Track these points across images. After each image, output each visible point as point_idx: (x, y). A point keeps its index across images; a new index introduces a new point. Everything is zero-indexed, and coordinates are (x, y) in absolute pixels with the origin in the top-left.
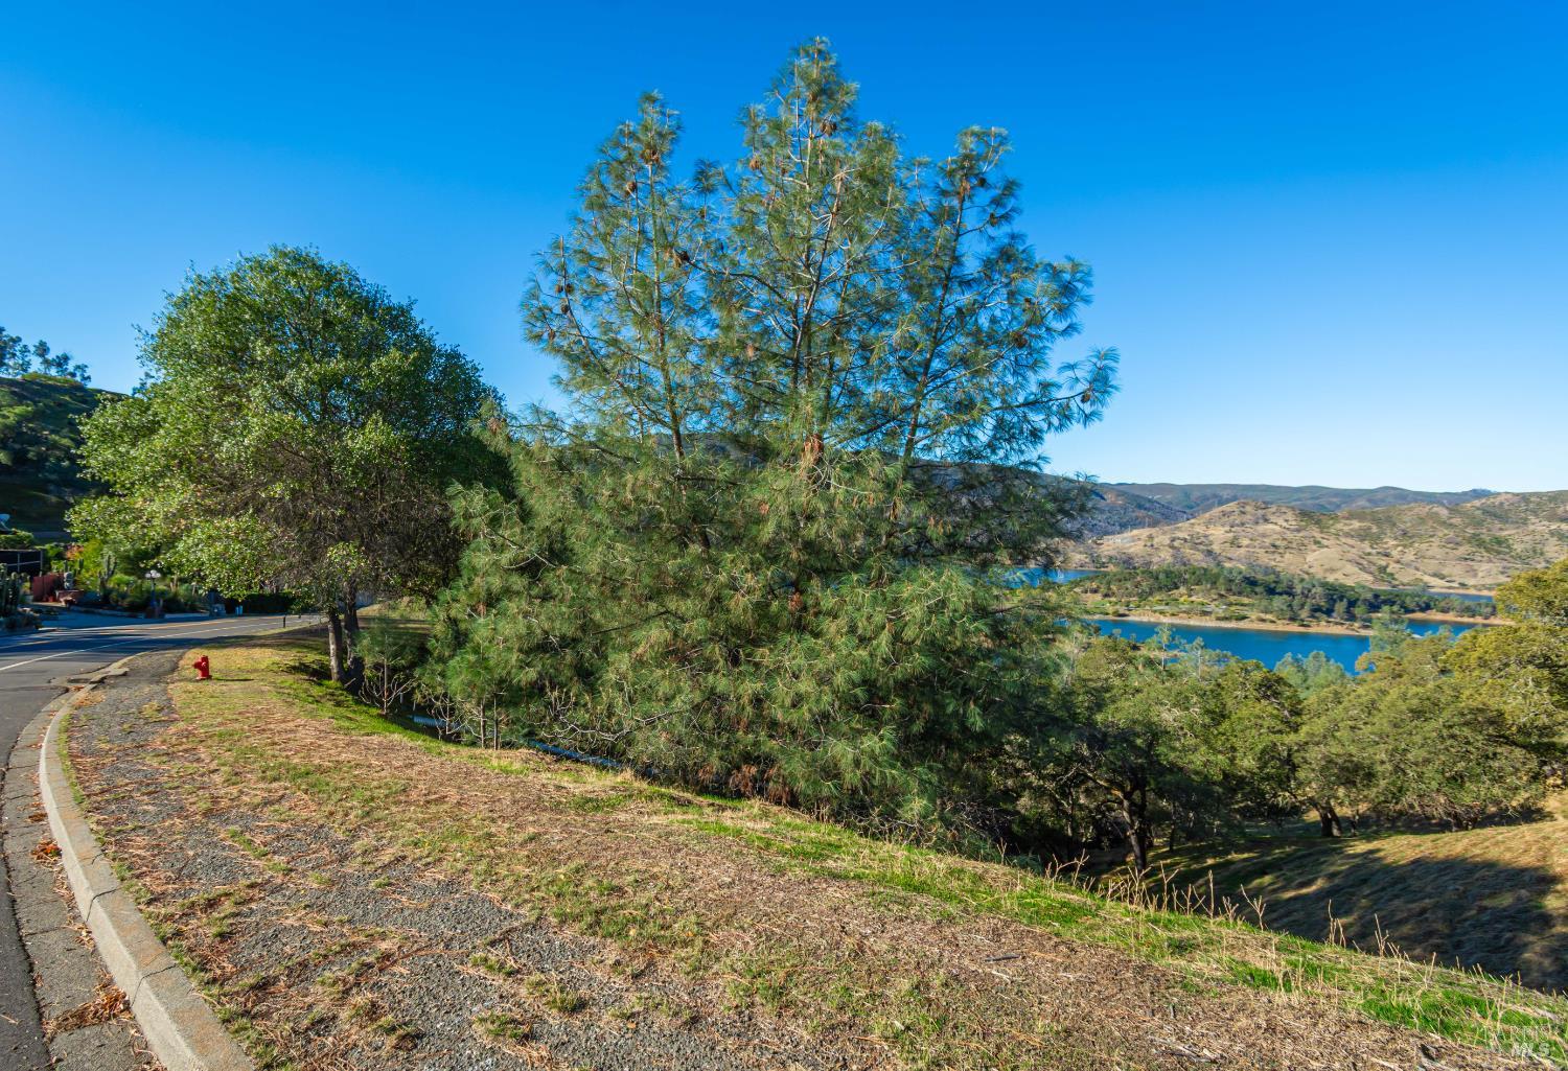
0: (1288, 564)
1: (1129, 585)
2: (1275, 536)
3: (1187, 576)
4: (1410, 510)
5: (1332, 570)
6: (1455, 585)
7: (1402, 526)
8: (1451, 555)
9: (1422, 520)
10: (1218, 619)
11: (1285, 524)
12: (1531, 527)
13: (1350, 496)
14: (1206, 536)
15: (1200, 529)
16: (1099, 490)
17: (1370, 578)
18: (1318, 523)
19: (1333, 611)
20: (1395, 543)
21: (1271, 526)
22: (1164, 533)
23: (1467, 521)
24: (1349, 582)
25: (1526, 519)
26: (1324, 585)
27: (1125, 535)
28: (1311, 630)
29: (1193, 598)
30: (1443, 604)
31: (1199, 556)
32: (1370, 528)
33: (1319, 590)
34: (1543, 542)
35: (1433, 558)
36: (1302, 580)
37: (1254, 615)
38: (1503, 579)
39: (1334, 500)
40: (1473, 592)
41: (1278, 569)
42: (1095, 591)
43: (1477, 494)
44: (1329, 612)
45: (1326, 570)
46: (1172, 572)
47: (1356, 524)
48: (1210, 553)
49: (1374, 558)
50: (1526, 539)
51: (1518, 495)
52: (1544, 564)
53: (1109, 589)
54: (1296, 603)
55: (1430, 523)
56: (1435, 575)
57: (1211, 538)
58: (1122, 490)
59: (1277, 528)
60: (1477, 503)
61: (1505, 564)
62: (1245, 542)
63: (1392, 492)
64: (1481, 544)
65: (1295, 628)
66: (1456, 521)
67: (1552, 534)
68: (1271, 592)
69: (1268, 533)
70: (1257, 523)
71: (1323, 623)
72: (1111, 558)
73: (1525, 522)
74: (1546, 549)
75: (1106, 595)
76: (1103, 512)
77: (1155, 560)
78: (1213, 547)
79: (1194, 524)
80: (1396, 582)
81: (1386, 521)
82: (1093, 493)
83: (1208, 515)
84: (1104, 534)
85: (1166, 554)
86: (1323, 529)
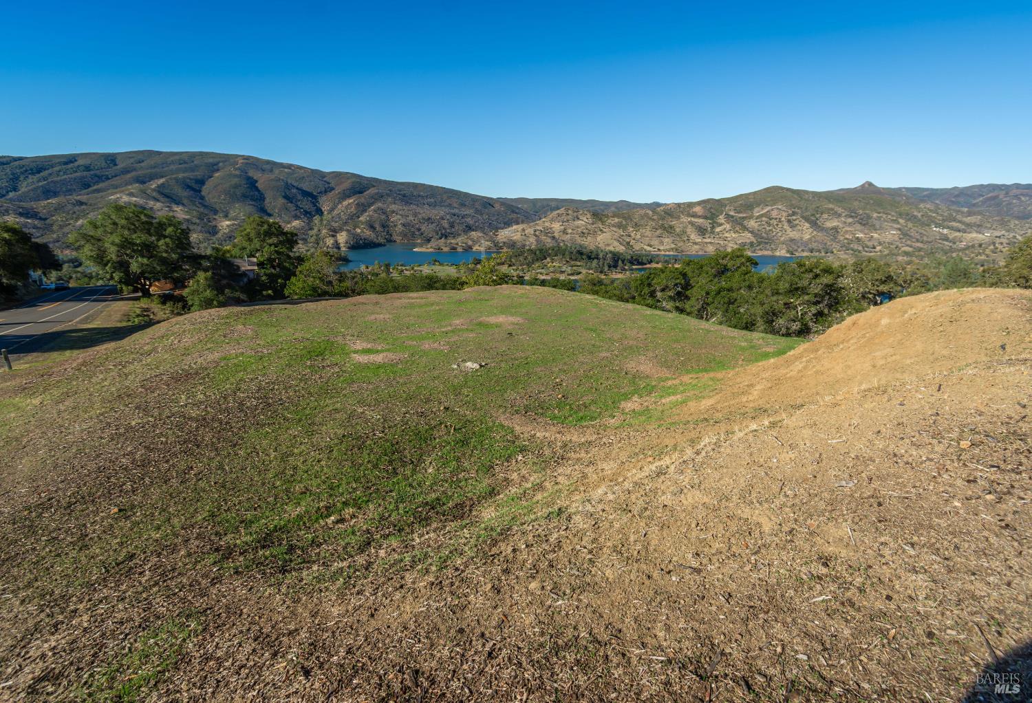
0: (589, 243)
1: (521, 258)
2: (583, 228)
3: (550, 252)
4: (638, 212)
5: (608, 245)
6: (658, 250)
7: (635, 221)
8: (654, 235)
9: (642, 217)
10: (568, 275)
11: (587, 221)
12: (682, 220)
13: (607, 206)
14: (551, 229)
15: (547, 224)
16: (491, 202)
17: (624, 248)
18: (600, 219)
19: (617, 266)
20: (632, 229)
21: (580, 222)
22: (530, 227)
23: (659, 218)
24: (617, 250)
25: (679, 216)
26: (611, 252)
27: (510, 229)
29: (554, 264)
30: (657, 260)
31: (549, 240)
32: (622, 222)
33: (609, 255)
34: (685, 227)
35: (647, 237)
36: (601, 251)
37: (584, 271)
38: (673, 246)
39: (602, 207)
40: (663, 253)
41: (585, 245)
43: (660, 204)
44: (615, 266)
45: (605, 245)
46: (542, 250)
47: (616, 220)
48: (554, 238)
49: (625, 238)
50: (680, 225)
51: (676, 204)
52: (686, 238)
53: (511, 261)
54: (601, 263)
55: (645, 219)
56: (651, 246)
57: (553, 229)
58: (504, 202)
60: (661, 209)
61: (673, 238)
62: (570, 231)
63: (625, 203)
64: (665, 229)
66: (655, 217)
67: (690, 222)
68: (589, 258)
69: (579, 225)
70: (574, 220)
71: (614, 273)
72: (504, 243)
73: (678, 218)
74: (687, 230)
75: (510, 266)
76: (494, 215)
77: (527, 243)
78: (555, 234)
79: (544, 222)
80: (634, 250)
81: (628, 218)
82: (488, 203)
83: (551, 216)
84: (497, 229)
85: (532, 240)
86: (603, 223)
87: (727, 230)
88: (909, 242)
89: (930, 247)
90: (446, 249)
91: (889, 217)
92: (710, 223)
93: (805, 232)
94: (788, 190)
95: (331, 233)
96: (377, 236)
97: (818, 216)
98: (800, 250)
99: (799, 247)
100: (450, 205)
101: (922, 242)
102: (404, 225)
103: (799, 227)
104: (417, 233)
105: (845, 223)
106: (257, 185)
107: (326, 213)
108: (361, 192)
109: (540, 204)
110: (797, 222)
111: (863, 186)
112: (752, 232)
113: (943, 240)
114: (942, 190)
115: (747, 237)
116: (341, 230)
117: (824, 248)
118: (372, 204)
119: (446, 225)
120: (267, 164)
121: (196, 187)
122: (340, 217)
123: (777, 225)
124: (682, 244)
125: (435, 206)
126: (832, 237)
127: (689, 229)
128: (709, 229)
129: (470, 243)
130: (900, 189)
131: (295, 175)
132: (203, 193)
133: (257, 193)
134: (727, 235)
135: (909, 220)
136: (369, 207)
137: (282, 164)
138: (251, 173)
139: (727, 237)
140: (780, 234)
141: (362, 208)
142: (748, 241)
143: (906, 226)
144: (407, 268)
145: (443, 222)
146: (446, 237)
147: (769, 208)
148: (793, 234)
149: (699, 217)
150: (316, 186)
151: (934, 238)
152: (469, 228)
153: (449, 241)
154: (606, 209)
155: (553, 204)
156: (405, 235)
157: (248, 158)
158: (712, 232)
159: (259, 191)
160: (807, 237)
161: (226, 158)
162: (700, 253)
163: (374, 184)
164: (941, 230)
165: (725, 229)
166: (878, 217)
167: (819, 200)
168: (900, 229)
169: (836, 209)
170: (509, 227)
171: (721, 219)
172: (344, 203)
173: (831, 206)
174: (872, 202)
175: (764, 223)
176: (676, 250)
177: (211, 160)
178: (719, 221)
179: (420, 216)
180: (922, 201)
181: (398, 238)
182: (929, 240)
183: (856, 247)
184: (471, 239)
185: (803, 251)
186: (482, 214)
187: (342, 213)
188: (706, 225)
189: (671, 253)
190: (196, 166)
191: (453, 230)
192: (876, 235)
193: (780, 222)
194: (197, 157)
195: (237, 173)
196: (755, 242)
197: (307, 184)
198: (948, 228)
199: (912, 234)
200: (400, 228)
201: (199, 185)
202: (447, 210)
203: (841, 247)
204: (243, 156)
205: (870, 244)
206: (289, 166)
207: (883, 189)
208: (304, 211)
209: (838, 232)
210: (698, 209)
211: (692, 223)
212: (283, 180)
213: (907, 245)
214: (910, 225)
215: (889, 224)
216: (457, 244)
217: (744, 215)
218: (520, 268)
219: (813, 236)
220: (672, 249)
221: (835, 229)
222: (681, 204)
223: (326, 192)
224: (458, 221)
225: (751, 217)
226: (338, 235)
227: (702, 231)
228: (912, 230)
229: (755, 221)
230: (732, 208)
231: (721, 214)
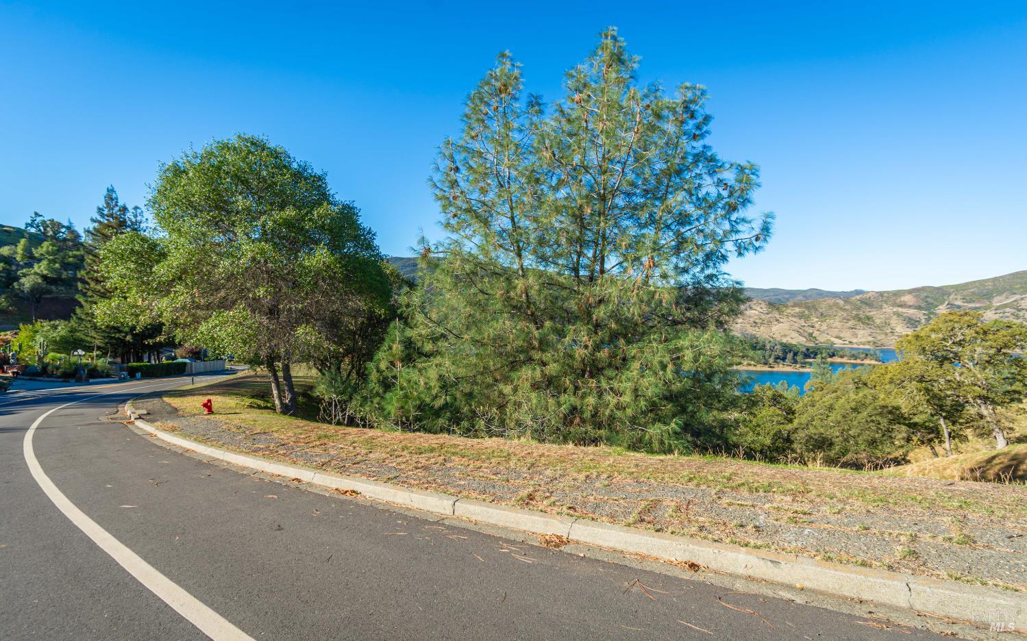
0: (762, 333)
2: (755, 317)
4: (825, 301)
5: (785, 336)
6: (847, 342)
7: (820, 310)
8: (845, 326)
9: (830, 307)
11: (761, 310)
12: (884, 310)
13: (794, 294)
17: (805, 340)
18: (778, 309)
19: (786, 359)
20: (817, 320)
21: (753, 311)
23: (853, 307)
24: (794, 342)
25: (882, 306)
26: (781, 344)
28: (774, 370)
30: (841, 353)
32: (804, 312)
33: (778, 347)
34: (889, 318)
35: (836, 328)
36: (770, 342)
37: (745, 362)
38: (870, 339)
39: (786, 296)
40: (856, 346)
41: (757, 336)
43: (858, 292)
44: (784, 359)
45: (782, 336)
47: (797, 310)
49: (806, 329)
50: (883, 316)
51: (877, 293)
52: (890, 330)
54: (767, 354)
55: (835, 308)
56: (837, 337)
59: (757, 312)
60: (858, 297)
61: (871, 330)
63: (815, 291)
64: (860, 320)
65: (766, 368)
66: (848, 307)
67: (894, 313)
69: (753, 315)
70: (746, 310)
71: (781, 366)
73: (881, 307)
74: (891, 322)
80: (818, 342)
81: (812, 308)
86: (781, 312)
92: (924, 314)
124: (883, 336)
127: (894, 321)
128: (923, 321)
147: (1018, 297)
149: (910, 307)
171: (941, 309)
176: (873, 343)
178: (938, 311)
188: (919, 316)
189: (867, 347)
210: (908, 299)
211: (898, 315)
217: (978, 305)
220: (869, 342)
222: (884, 292)
225: (986, 309)
227: (912, 323)
229: (994, 312)
230: (959, 297)
231: (942, 303)
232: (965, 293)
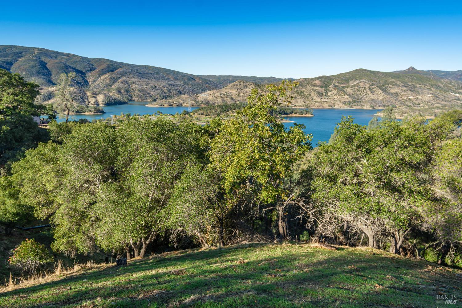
1: (214, 111)
3: (231, 107)
11: (252, 88)
12: (308, 88)
13: (263, 80)
14: (230, 93)
15: (228, 90)
16: (193, 77)
18: (260, 88)
21: (248, 89)
22: (218, 92)
27: (205, 93)
29: (234, 114)
30: (295, 111)
31: (229, 100)
34: (310, 93)
38: (304, 103)
39: (260, 81)
40: (298, 107)
42: (203, 114)
46: (226, 106)
48: (232, 98)
50: (308, 91)
51: (304, 79)
52: (311, 99)
53: (207, 113)
57: (232, 93)
58: (201, 77)
61: (303, 99)
62: (242, 94)
63: (273, 78)
64: (298, 93)
67: (313, 90)
69: (248, 91)
70: (244, 88)
72: (202, 102)
73: (306, 87)
74: (312, 94)
75: (206, 115)
76: (195, 85)
77: (216, 102)
78: (233, 96)
79: (226, 89)
82: (191, 78)
83: (230, 86)
84: (197, 93)
85: (219, 100)
87: (335, 94)
88: (438, 101)
89: (450, 104)
90: (166, 105)
91: (426, 87)
92: (324, 90)
93: (380, 95)
94: (368, 71)
95: (93, 96)
96: (123, 97)
97: (386, 86)
98: (377, 106)
99: (377, 104)
100: (168, 79)
101: (446, 101)
102: (139, 91)
103: (376, 93)
104: (148, 96)
105: (402, 90)
106: (46, 66)
107: (90, 83)
108: (112, 71)
109: (222, 79)
110: (375, 89)
111: (409, 69)
112: (349, 95)
113: (457, 100)
114: (451, 72)
115: (347, 98)
116: (100, 93)
117: (391, 105)
118: (119, 78)
119: (166, 91)
120: (53, 53)
121: (7, 67)
122: (99, 86)
123: (364, 91)
124: (309, 102)
125: (159, 79)
126: (395, 98)
127: (313, 94)
128: (324, 93)
129: (181, 102)
130: (429, 71)
131: (71, 60)
132: (11, 71)
133: (46, 71)
134: (335, 97)
135: (437, 88)
136: (118, 79)
137: (63, 53)
138: (43, 59)
139: (335, 98)
140: (365, 97)
141: (114, 80)
142: (348, 101)
143: (436, 92)
144: (142, 117)
145: (164, 89)
146: (166, 98)
147: (358, 81)
148: (373, 97)
149: (318, 86)
150: (84, 67)
151: (452, 99)
152: (180, 93)
153: (168, 101)
154: (262, 82)
155: (231, 79)
156: (141, 97)
157: (41, 49)
158: (326, 95)
159: (48, 69)
160: (381, 98)
161: (28, 50)
162: (320, 108)
163: (121, 66)
164: (455, 94)
165: (333, 94)
166: (420, 87)
167: (386, 77)
168: (433, 94)
169: (396, 82)
170: (205, 92)
171: (331, 87)
172: (102, 77)
173: (393, 80)
174: (415, 78)
175: (355, 90)
176: (306, 105)
177: (17, 51)
178: (329, 89)
179: (150, 86)
180: (442, 78)
181: (136, 99)
182: (450, 100)
183: (409, 104)
184: (182, 99)
185: (379, 106)
186: (188, 85)
187: (101, 84)
188: (322, 91)
189: (303, 108)
190: (7, 54)
191: (170, 94)
192: (420, 97)
193: (365, 89)
194: (8, 49)
195: (34, 58)
196: (351, 101)
197: (79, 65)
198: (459, 93)
199: (440, 97)
200: (137, 92)
201: (9, 66)
202: (166, 82)
203: (401, 104)
204: (39, 48)
205: (417, 102)
206: (68, 55)
207: (420, 71)
208: (76, 82)
209: (398, 95)
210: (317, 82)
211: (314, 90)
212: (63, 63)
213: (438, 103)
214: (438, 91)
215: (426, 91)
216: (173, 102)
217: (344, 85)
218: (213, 117)
219: (385, 98)
220: (303, 105)
221: (397, 94)
222: (307, 79)
223: (91, 70)
224: (173, 88)
225: (348, 87)
226: (98, 97)
227: (320, 95)
228: (439, 94)
229: (351, 89)
230: (337, 81)
231: (331, 85)
232: (339, 79)
